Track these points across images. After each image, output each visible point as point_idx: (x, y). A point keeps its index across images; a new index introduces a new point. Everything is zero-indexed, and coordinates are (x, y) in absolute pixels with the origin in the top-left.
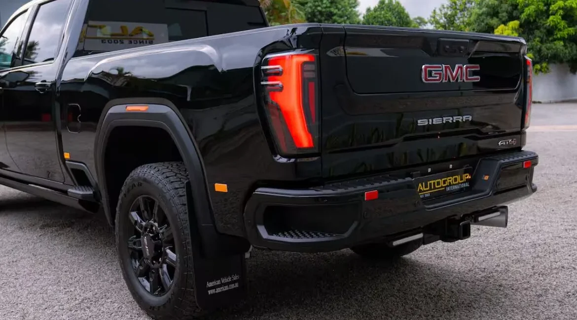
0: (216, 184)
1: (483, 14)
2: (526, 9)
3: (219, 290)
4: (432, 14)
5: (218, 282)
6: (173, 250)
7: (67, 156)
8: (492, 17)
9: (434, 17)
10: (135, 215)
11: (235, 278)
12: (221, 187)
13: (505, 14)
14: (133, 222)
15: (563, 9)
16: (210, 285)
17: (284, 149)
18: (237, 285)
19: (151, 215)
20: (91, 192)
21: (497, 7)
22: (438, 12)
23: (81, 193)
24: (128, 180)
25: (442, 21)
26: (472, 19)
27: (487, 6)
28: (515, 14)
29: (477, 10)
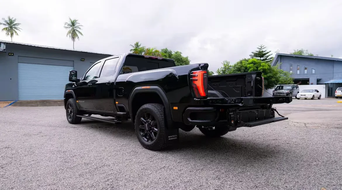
0: (174, 107)
1: (235, 70)
2: (250, 69)
3: (171, 139)
4: (218, 70)
5: (171, 137)
6: (156, 128)
7: (117, 103)
8: (238, 71)
9: (218, 71)
10: (142, 119)
11: (176, 136)
12: (176, 108)
13: (243, 70)
14: (142, 121)
15: (262, 69)
16: (169, 137)
17: (197, 97)
18: (176, 138)
19: (149, 118)
20: (125, 113)
21: (240, 68)
22: (220, 69)
23: (122, 113)
24: (141, 108)
25: (221, 72)
26: (232, 71)
27: (237, 68)
28: (246, 70)
29: (233, 69)
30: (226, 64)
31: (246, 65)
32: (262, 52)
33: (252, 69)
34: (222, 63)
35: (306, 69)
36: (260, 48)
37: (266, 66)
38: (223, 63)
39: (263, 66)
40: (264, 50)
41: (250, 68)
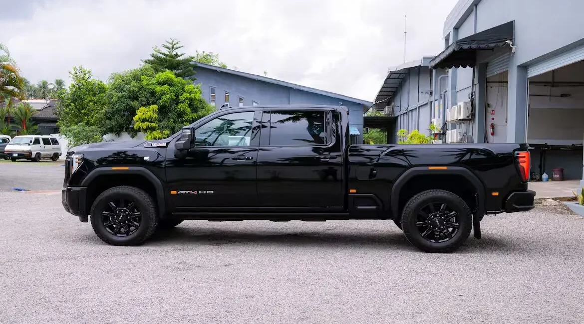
0: (493, 193)
1: (123, 97)
7: (352, 191)
13: (144, 99)
30: (80, 75)
31: (152, 86)
32: (177, 55)
33: (168, 96)
34: (70, 73)
35: (241, 99)
36: (170, 46)
37: (196, 93)
38: (73, 72)
39: (190, 93)
40: (179, 52)
41: (164, 94)
